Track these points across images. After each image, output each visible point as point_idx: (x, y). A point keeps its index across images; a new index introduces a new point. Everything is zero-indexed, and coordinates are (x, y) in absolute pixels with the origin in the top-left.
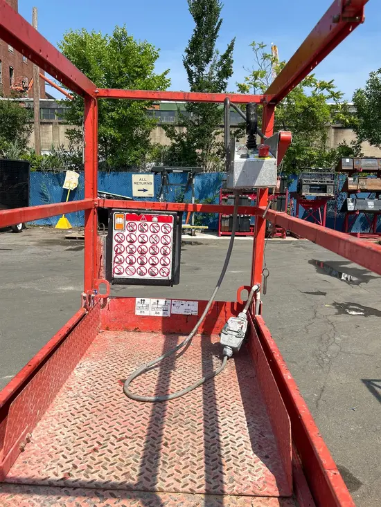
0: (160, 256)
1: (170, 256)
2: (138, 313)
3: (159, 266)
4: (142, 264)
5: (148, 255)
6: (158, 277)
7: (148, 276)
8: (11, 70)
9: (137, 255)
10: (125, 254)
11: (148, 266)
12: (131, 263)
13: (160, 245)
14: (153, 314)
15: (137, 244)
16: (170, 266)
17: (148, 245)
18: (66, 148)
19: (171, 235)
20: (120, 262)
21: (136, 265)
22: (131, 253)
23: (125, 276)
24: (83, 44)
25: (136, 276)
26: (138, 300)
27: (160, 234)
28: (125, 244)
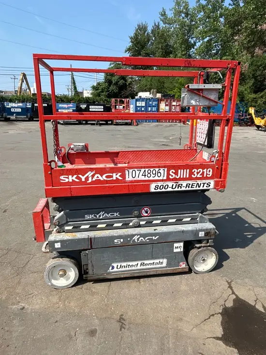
4: (201, 137)
5: (203, 134)
10: (199, 133)
17: (203, 130)
20: (198, 137)
25: (200, 142)
28: (199, 129)
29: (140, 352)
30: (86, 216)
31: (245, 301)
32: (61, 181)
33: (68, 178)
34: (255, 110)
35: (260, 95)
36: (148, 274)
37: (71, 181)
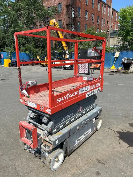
0: (86, 69)
1: (87, 69)
2: (83, 79)
3: (86, 71)
4: (83, 70)
5: (84, 69)
6: (85, 73)
7: (84, 73)
8: (108, 22)
9: (82, 69)
10: (80, 69)
11: (84, 71)
12: (81, 70)
13: (86, 67)
14: (85, 80)
15: (82, 67)
16: (87, 71)
17: (84, 67)
18: (117, 45)
19: (88, 65)
20: (80, 70)
21: (82, 71)
22: (81, 68)
23: (80, 72)
24: (125, 11)
25: (82, 73)
26: (83, 77)
27: (86, 65)
28: (81, 67)
29: (120, 166)
30: (62, 120)
31: (120, 132)
32: (58, 102)
33: (60, 100)
34: (39, 57)
35: (39, 49)
36: (86, 139)
37: (61, 101)
